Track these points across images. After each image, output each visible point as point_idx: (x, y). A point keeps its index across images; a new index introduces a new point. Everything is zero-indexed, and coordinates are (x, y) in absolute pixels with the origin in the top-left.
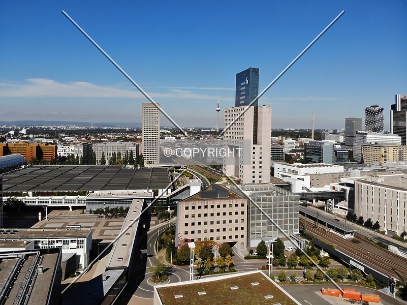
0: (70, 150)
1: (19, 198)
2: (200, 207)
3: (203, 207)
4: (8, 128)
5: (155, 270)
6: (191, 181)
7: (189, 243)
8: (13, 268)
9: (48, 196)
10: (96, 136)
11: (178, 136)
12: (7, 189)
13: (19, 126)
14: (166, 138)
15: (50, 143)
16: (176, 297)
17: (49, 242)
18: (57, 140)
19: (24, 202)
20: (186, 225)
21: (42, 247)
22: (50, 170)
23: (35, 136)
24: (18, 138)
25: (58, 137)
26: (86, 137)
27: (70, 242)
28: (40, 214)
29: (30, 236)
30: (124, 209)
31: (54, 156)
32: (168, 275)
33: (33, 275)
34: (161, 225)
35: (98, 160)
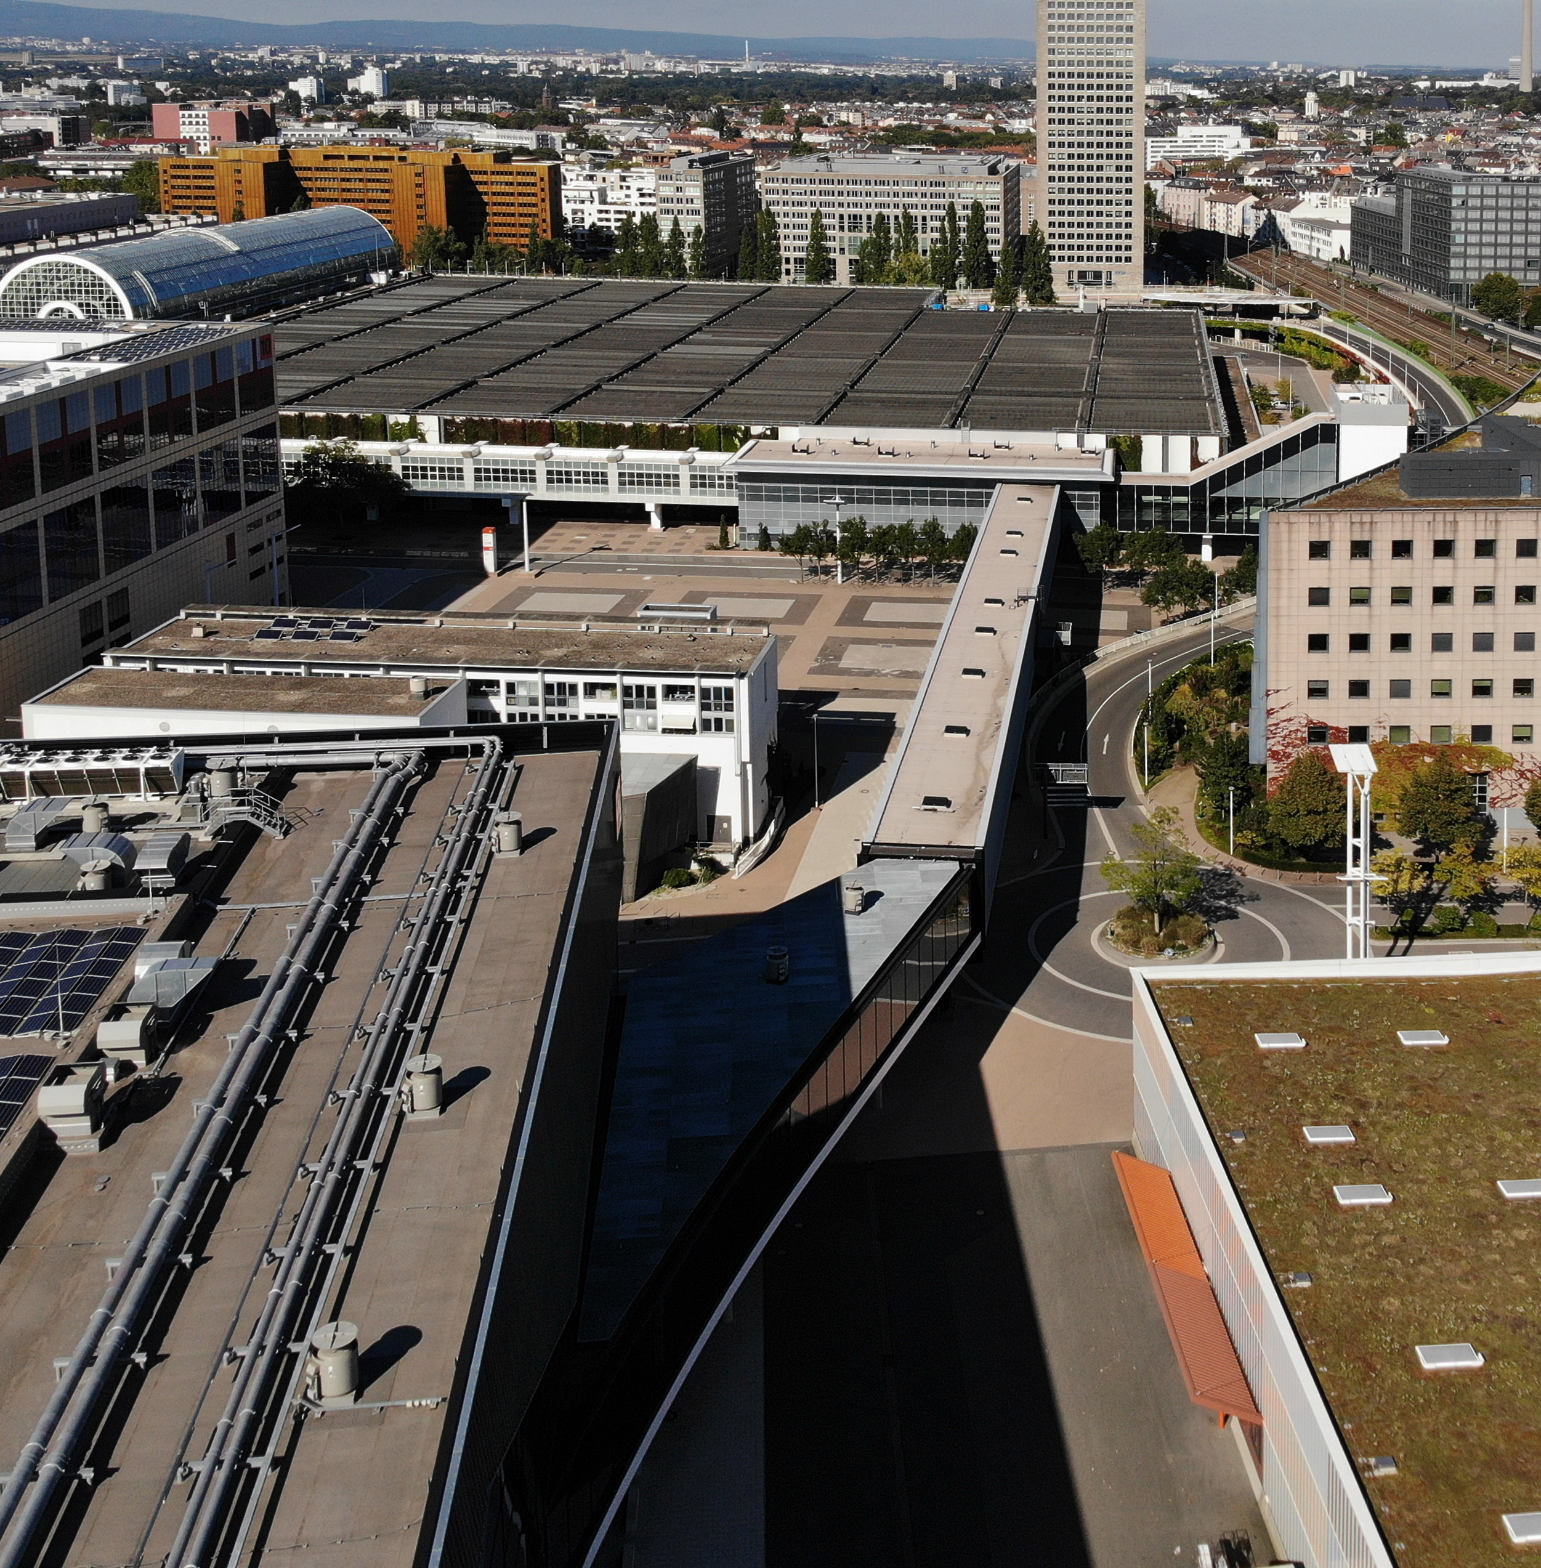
0: (635, 194)
1: (370, 449)
2: (1402, 549)
3: (1423, 549)
4: (283, 65)
5: (1134, 880)
6: (1344, 393)
7: (1332, 747)
8: (353, 824)
9: (525, 441)
10: (774, 118)
11: (1257, 118)
12: (301, 399)
13: (340, 51)
14: (1185, 132)
15: (521, 151)
16: (1265, 1042)
17: (548, 688)
18: (557, 136)
19: (397, 469)
20: (1318, 643)
21: (511, 717)
22: (526, 304)
23: (433, 108)
24: (340, 118)
25: (558, 120)
26: (719, 123)
27: (659, 693)
28: (488, 539)
29: (444, 652)
30: (950, 534)
31: (547, 226)
32: (1213, 915)
33: (467, 857)
34: (1159, 635)
35: (792, 255)
